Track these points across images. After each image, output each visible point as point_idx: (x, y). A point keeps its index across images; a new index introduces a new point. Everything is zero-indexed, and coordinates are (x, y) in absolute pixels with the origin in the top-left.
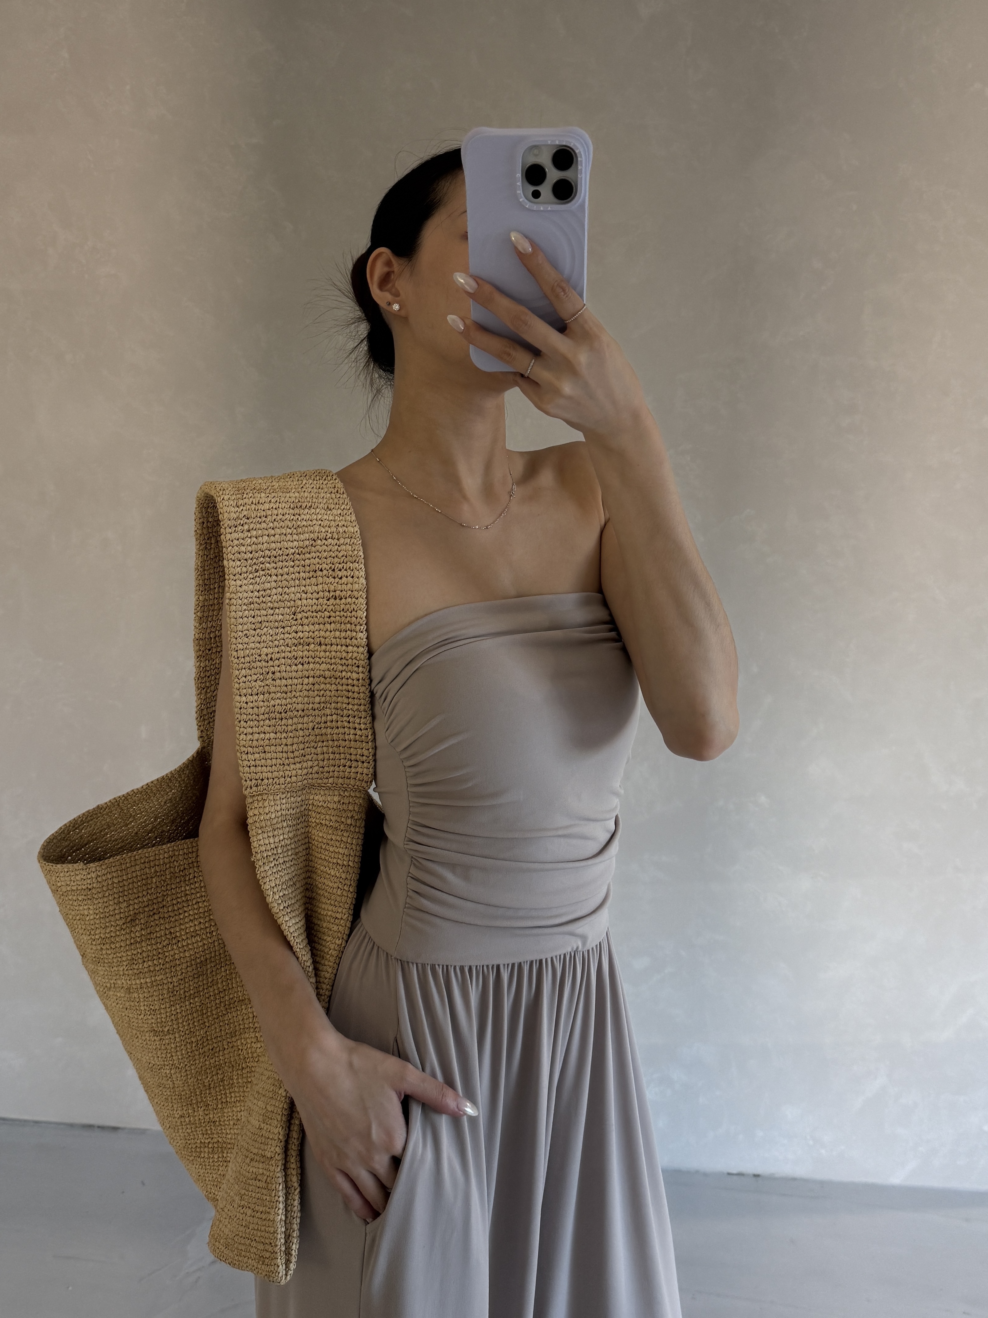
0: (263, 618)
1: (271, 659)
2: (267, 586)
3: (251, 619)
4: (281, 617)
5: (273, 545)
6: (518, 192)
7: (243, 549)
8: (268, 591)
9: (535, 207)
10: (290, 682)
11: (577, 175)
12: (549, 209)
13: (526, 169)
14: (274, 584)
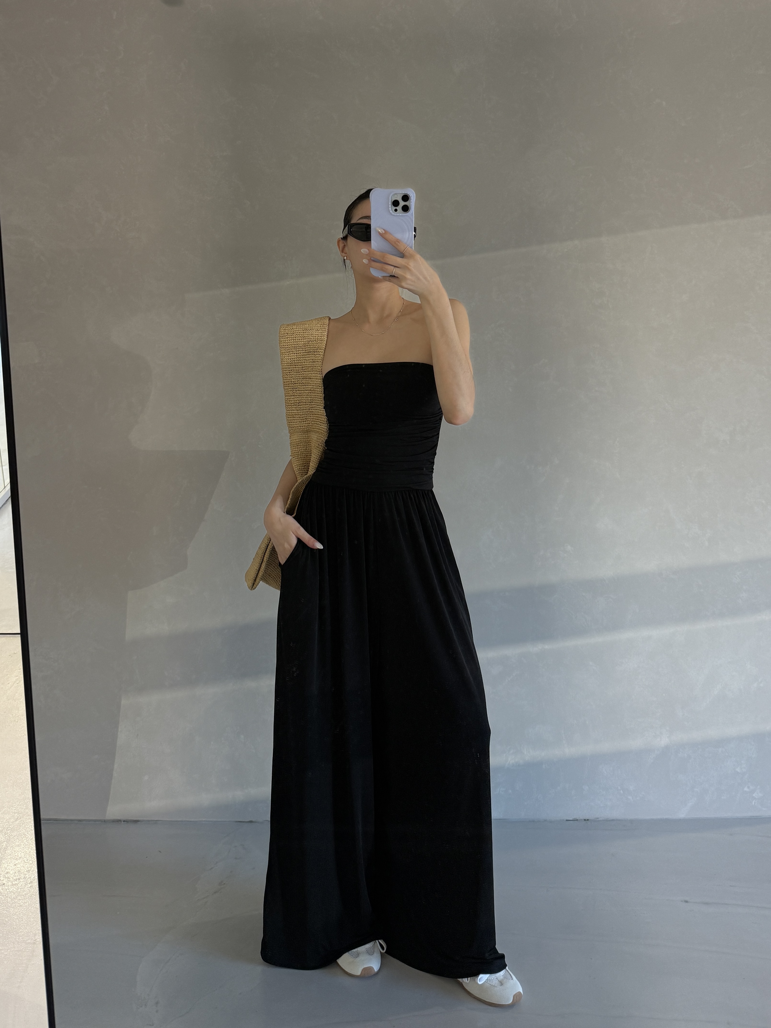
0: (292, 369)
1: (295, 383)
2: (293, 357)
3: (288, 369)
4: (298, 369)
5: (295, 343)
6: (390, 209)
7: (285, 344)
8: (294, 359)
9: (395, 214)
10: (301, 392)
11: (410, 203)
12: (401, 215)
13: (393, 201)
14: (296, 357)
